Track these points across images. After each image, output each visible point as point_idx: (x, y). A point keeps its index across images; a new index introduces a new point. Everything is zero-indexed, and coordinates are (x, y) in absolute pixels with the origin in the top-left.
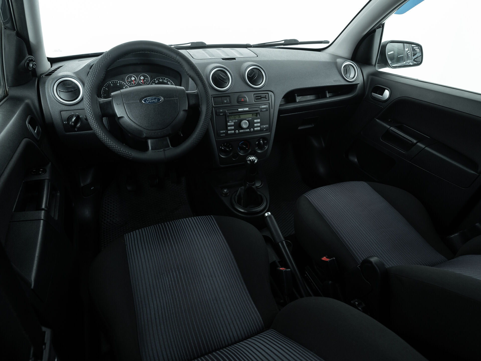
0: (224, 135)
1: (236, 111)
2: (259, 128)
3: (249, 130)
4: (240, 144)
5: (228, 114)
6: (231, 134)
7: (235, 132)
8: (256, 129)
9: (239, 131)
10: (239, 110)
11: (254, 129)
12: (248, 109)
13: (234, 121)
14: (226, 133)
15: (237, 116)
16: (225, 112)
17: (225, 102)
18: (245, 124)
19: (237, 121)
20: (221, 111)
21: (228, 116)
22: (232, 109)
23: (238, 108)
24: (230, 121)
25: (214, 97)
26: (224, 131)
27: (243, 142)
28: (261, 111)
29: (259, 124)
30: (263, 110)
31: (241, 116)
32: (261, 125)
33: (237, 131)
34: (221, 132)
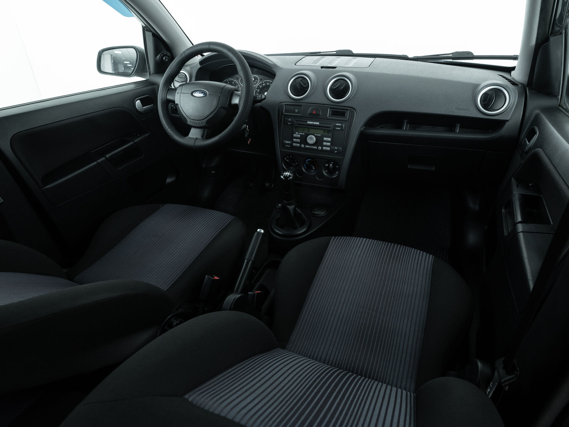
0: (289, 146)
1: (305, 123)
2: (328, 149)
3: (316, 147)
4: (307, 161)
5: (296, 125)
6: (296, 147)
7: (300, 145)
8: (324, 148)
9: (305, 146)
10: (308, 122)
11: (322, 148)
12: (319, 123)
13: (301, 134)
14: (291, 145)
15: (306, 129)
16: (293, 122)
17: (296, 111)
18: (312, 139)
19: (304, 134)
20: (290, 120)
21: (296, 127)
22: (301, 120)
23: (307, 120)
24: (297, 133)
25: (286, 105)
26: (290, 142)
27: (310, 159)
28: (334, 129)
29: (329, 144)
30: (336, 128)
31: (310, 130)
32: (331, 145)
33: (303, 146)
34: (286, 142)
